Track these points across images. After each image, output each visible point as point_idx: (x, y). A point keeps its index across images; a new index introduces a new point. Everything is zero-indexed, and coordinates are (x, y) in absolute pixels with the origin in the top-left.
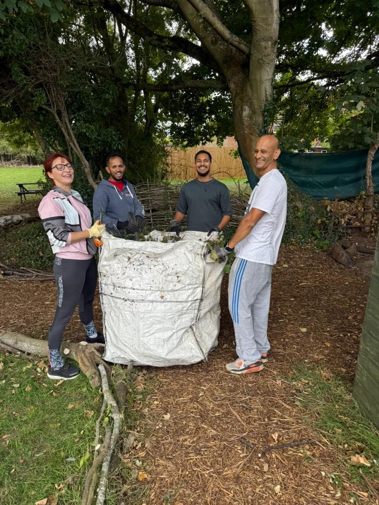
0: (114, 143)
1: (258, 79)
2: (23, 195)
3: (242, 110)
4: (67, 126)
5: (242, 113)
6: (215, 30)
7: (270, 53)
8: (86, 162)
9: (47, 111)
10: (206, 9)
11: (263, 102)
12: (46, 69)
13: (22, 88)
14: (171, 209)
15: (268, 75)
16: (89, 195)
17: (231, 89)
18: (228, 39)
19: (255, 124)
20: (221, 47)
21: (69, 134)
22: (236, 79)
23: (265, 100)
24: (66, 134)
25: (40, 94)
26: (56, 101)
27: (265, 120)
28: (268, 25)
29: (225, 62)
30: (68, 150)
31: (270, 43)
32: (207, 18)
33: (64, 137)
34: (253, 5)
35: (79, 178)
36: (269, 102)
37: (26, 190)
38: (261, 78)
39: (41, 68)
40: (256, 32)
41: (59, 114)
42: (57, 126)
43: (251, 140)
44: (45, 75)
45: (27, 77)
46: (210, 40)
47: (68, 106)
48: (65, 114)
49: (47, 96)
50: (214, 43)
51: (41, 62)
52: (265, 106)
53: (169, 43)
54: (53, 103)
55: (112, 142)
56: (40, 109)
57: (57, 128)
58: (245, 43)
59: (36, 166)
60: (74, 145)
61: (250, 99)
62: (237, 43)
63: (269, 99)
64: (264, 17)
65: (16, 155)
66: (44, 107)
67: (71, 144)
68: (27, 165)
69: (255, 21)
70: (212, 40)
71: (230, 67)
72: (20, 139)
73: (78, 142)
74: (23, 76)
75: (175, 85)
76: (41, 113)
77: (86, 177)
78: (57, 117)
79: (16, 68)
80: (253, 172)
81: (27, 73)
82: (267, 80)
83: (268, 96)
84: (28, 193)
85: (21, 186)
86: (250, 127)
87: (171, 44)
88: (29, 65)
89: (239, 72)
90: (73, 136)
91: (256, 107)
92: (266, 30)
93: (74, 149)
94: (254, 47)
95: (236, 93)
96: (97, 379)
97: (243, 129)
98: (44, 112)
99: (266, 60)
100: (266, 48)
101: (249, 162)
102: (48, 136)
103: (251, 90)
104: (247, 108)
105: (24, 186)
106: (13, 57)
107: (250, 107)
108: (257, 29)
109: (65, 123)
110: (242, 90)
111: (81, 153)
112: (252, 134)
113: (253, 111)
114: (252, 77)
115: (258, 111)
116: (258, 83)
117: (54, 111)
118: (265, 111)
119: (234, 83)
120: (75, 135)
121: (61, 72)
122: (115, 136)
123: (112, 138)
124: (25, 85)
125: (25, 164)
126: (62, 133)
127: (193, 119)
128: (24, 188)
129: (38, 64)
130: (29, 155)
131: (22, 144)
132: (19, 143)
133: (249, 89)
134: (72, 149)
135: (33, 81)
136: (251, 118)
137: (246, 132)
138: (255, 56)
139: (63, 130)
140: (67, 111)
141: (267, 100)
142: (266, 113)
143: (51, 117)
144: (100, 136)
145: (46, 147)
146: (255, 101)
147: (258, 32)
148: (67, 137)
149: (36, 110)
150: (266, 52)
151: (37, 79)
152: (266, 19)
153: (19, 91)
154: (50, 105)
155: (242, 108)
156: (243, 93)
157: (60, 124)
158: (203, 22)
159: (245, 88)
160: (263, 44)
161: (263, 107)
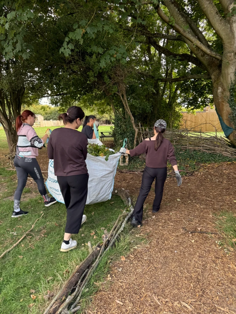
0: (147, 109)
1: (226, 73)
2: (102, 138)
3: (217, 89)
4: (125, 101)
5: (217, 91)
6: (202, 50)
7: (233, 59)
8: (133, 118)
9: (117, 95)
10: (197, 41)
11: (229, 85)
12: (118, 76)
13: (108, 85)
14: (175, 142)
15: (232, 70)
16: (133, 134)
17: (212, 79)
18: (209, 54)
19: (225, 97)
20: (207, 58)
21: (126, 105)
22: (215, 73)
23: (230, 83)
24: (125, 105)
25: (115, 87)
26: (121, 90)
27: (231, 94)
28: (231, 45)
29: (209, 65)
30: (125, 113)
31: (233, 54)
32: (197, 45)
33: (124, 106)
34: (223, 36)
35: (129, 126)
36: (233, 84)
37: (104, 135)
38: (228, 72)
39: (116, 76)
40: (225, 49)
41: (123, 96)
42: (121, 101)
43: (223, 105)
44: (118, 79)
45: (110, 80)
46: (200, 55)
47: (127, 92)
48: (125, 96)
49: (118, 88)
50: (203, 56)
51: (117, 73)
52: (231, 86)
53: (179, 58)
54: (120, 91)
55: (146, 108)
56: (115, 94)
57: (121, 102)
58: (219, 55)
59: (109, 125)
60: (128, 110)
61: (222, 83)
62: (214, 56)
63: (233, 82)
64: (229, 41)
65: (100, 119)
66: (116, 93)
67: (127, 109)
68: (105, 124)
69: (224, 44)
70: (201, 55)
71: (212, 67)
72: (103, 110)
73: (130, 109)
74: (109, 80)
75: (182, 78)
76: (115, 96)
77: (132, 125)
78: (121, 97)
79: (106, 76)
80: (224, 123)
81: (110, 78)
82: (231, 73)
83: (232, 81)
84: (105, 137)
85: (102, 133)
86: (222, 98)
87: (180, 58)
88: (112, 75)
89: (216, 70)
90: (128, 106)
91: (225, 87)
92: (231, 47)
93: (128, 112)
94: (224, 56)
95: (215, 80)
96: (127, 202)
97: (218, 99)
98: (116, 95)
99: (230, 63)
100: (230, 56)
101: (222, 117)
102: (117, 106)
103: (223, 78)
104: (220, 88)
105: (103, 133)
106: (105, 72)
107: (222, 88)
108: (226, 48)
109: (125, 100)
110: (218, 79)
111: (131, 113)
112: (223, 102)
113: (223, 90)
114: (223, 72)
115: (227, 89)
116: (226, 75)
117: (120, 94)
118: (231, 89)
119: (214, 75)
120: (129, 106)
121: (125, 76)
122: (149, 105)
123: (147, 107)
124: (109, 84)
125: (104, 124)
126: (123, 105)
127: (198, 94)
128: (103, 134)
129: (115, 74)
130: (106, 119)
131: (104, 112)
132: (103, 112)
133: (221, 78)
134: (127, 112)
135: (113, 82)
136: (222, 93)
137: (220, 101)
138: (225, 61)
139: (124, 103)
140: (126, 94)
141: (232, 83)
142: (231, 90)
143: (119, 97)
144: (141, 106)
145: (115, 111)
146: (225, 84)
147: (226, 49)
148: (125, 106)
149: (113, 95)
150: (231, 58)
151: (115, 80)
152: (230, 42)
153: (106, 86)
154: (119, 92)
155: (217, 88)
156: (218, 80)
157: (123, 100)
158: (196, 47)
159: (219, 78)
160: (229, 54)
161: (230, 87)
